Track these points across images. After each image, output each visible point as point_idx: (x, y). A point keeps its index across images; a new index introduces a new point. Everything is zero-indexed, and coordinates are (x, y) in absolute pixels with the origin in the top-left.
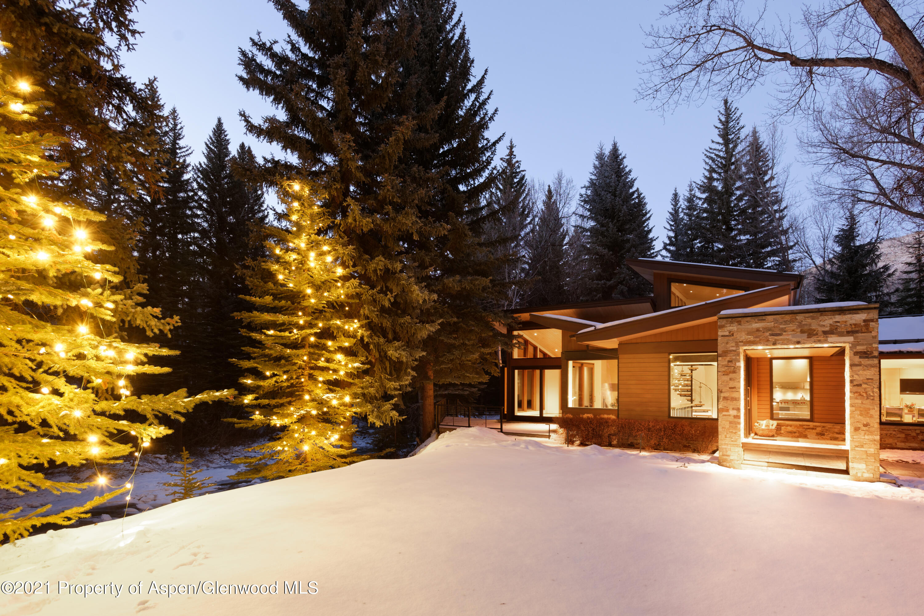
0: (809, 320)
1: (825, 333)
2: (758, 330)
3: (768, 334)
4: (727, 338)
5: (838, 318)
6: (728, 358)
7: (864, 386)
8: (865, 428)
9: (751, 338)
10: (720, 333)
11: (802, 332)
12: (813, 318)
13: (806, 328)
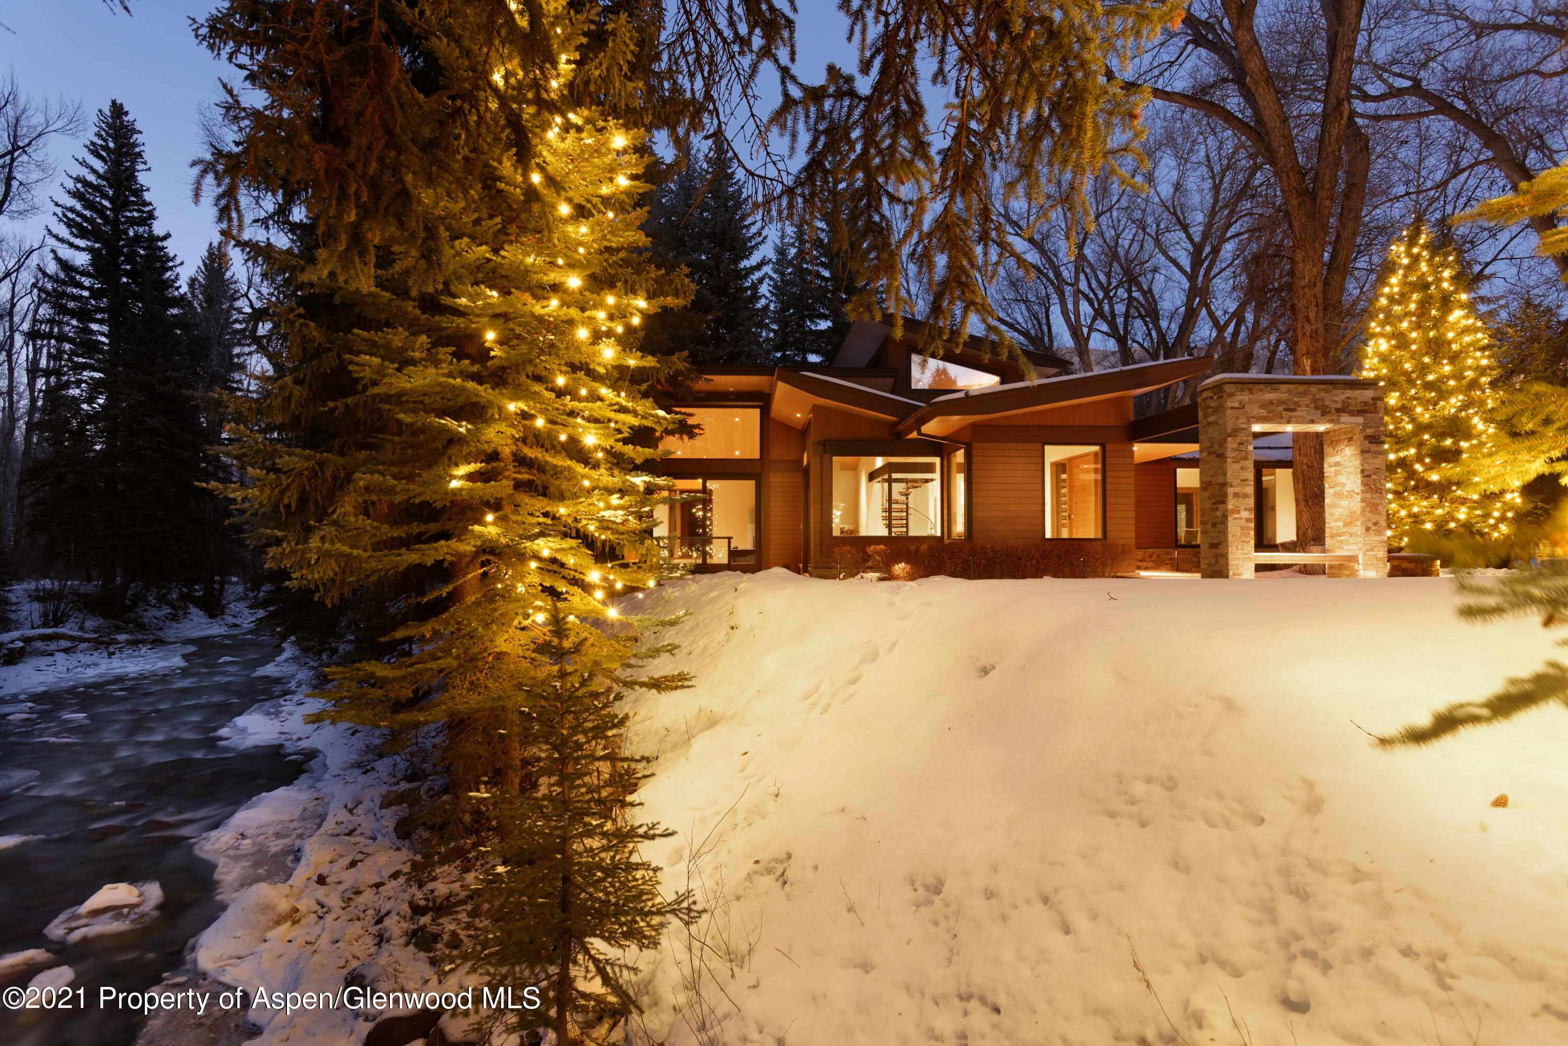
0: (1323, 394)
1: (1338, 411)
2: (1271, 403)
3: (1281, 408)
4: (1236, 412)
5: (1349, 393)
6: (1239, 440)
7: (1373, 477)
8: (1374, 528)
9: (1264, 412)
10: (1229, 404)
11: (1316, 408)
12: (1326, 391)
13: (1320, 403)
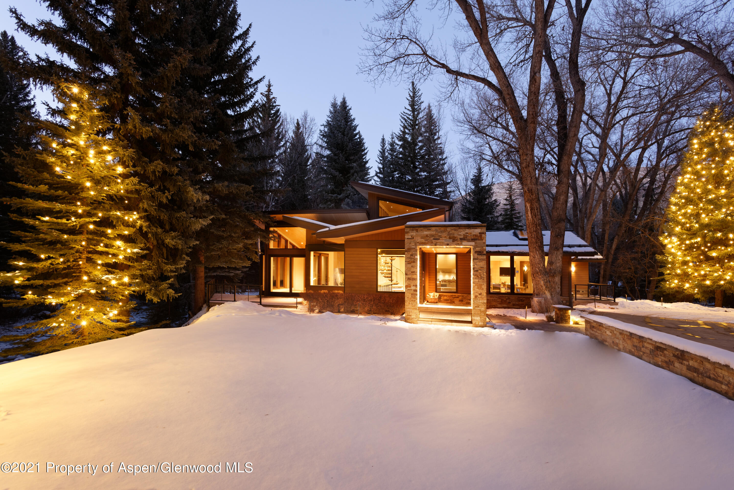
0: (453, 231)
1: (461, 239)
2: (427, 236)
3: (432, 238)
4: (409, 240)
5: (467, 231)
6: (410, 253)
7: (479, 271)
8: (480, 296)
9: (423, 240)
10: (406, 237)
11: (450, 238)
12: (455, 230)
13: (452, 236)
